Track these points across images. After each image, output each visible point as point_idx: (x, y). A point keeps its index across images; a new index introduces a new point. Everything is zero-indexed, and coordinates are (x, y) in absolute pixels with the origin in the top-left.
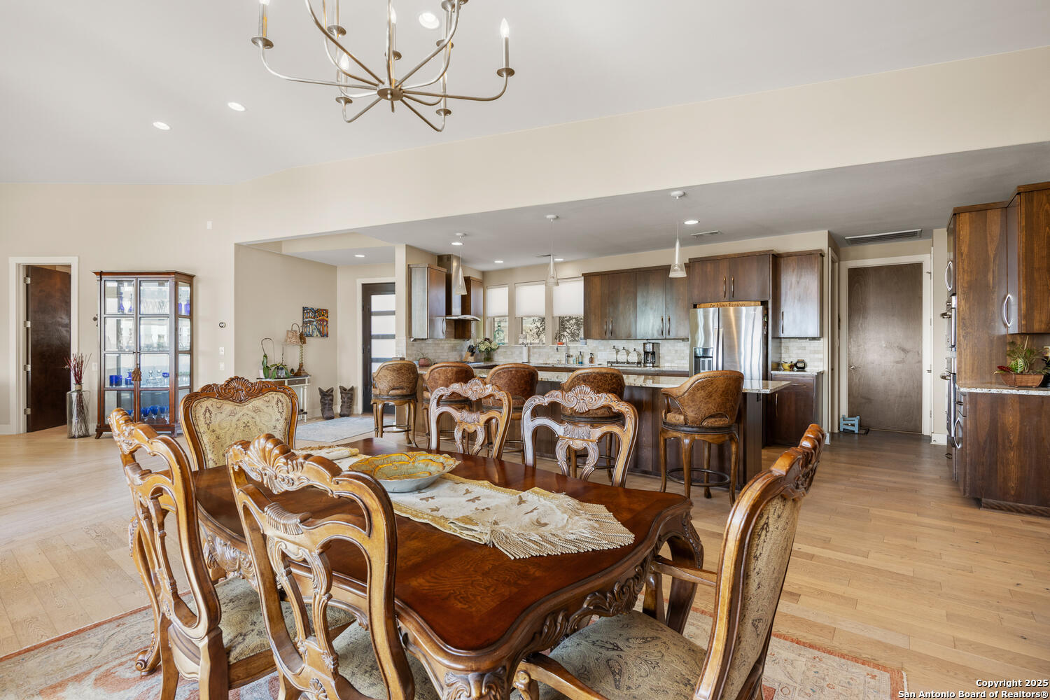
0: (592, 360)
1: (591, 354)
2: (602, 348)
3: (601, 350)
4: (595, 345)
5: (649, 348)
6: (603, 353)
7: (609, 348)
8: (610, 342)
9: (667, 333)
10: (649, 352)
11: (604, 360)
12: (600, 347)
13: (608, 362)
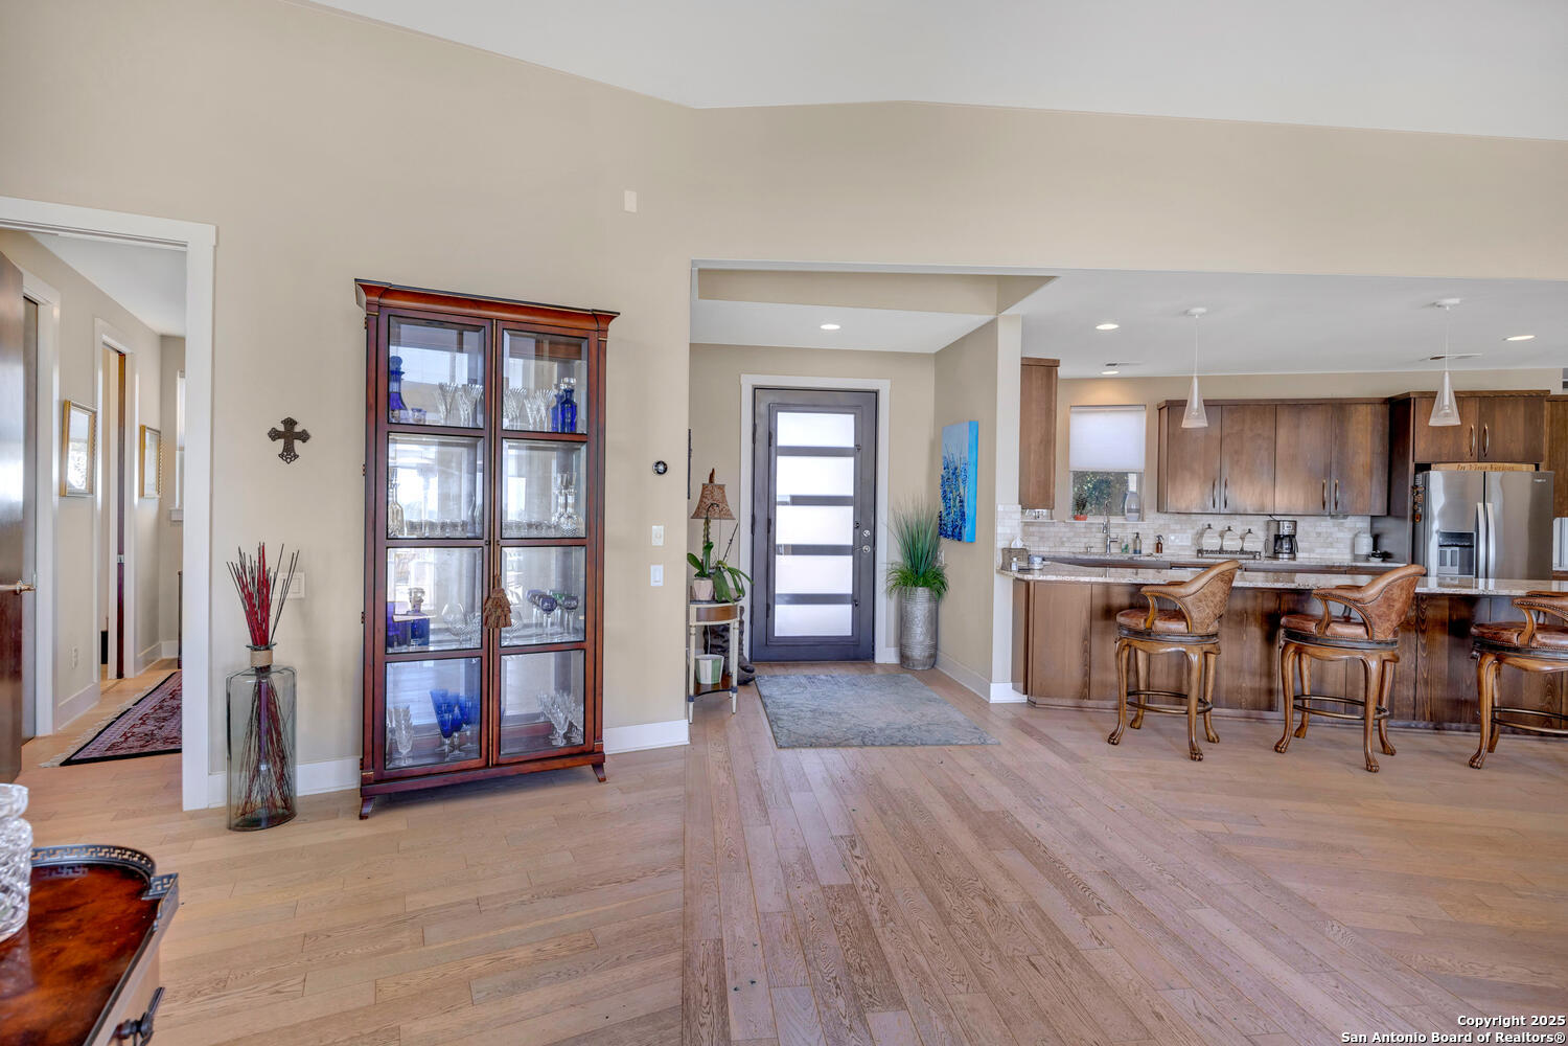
0: (1159, 548)
1: (1158, 537)
2: (1178, 527)
3: (1174, 531)
4: (1162, 522)
5: (1286, 530)
6: (1180, 535)
7: (1193, 528)
8: (1194, 517)
9: (1333, 507)
10: (1287, 536)
11: (1183, 548)
12: (1173, 527)
13: (1200, 551)
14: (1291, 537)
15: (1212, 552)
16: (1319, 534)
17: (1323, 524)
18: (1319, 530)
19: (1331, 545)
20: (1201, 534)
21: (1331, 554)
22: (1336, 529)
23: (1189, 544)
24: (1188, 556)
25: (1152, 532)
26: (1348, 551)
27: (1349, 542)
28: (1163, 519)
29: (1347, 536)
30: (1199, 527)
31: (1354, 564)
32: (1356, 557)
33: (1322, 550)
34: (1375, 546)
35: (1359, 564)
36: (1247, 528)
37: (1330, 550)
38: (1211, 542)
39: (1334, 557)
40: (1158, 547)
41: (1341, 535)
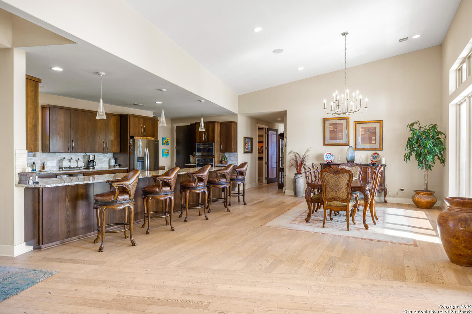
1: (43, 163)
4: (44, 157)
5: (91, 158)
6: (52, 162)
7: (57, 159)
8: (57, 154)
9: (106, 150)
10: (92, 160)
11: (53, 167)
12: (48, 159)
13: (60, 168)
14: (93, 161)
15: (66, 168)
16: (99, 159)
17: (101, 156)
18: (99, 158)
19: (103, 163)
20: (61, 161)
21: (103, 166)
22: (104, 157)
23: (56, 165)
24: (55, 170)
25: (40, 161)
26: (107, 164)
27: (108, 162)
28: (45, 155)
29: (107, 159)
30: (59, 159)
31: (109, 169)
32: (110, 167)
33: (100, 165)
34: (116, 163)
35: (111, 169)
36: (78, 158)
37: (103, 165)
38: (65, 164)
39: (103, 167)
40: (43, 167)
41: (105, 159)
